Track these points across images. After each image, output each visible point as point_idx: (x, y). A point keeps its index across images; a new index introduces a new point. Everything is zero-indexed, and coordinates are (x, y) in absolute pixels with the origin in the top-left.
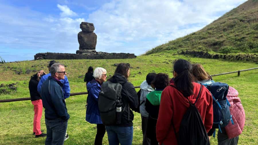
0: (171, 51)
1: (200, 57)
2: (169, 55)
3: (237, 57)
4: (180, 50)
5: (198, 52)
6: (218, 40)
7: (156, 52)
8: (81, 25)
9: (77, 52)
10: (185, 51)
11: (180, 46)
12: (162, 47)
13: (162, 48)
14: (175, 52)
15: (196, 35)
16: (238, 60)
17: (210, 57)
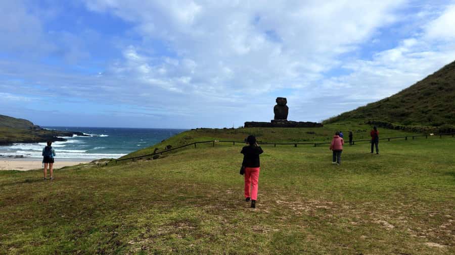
0: (359, 119)
1: (384, 128)
2: (356, 124)
3: (413, 129)
4: (367, 119)
5: (383, 123)
6: (407, 111)
7: (343, 120)
8: (277, 100)
9: (272, 121)
10: (371, 121)
11: (369, 115)
12: (350, 114)
13: (349, 116)
14: (362, 121)
15: (390, 102)
16: (414, 131)
17: (392, 128)
